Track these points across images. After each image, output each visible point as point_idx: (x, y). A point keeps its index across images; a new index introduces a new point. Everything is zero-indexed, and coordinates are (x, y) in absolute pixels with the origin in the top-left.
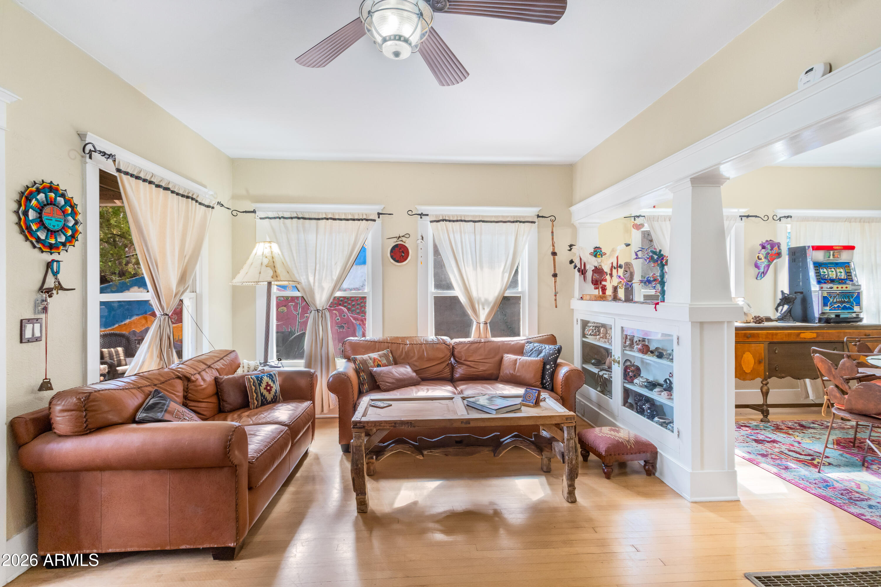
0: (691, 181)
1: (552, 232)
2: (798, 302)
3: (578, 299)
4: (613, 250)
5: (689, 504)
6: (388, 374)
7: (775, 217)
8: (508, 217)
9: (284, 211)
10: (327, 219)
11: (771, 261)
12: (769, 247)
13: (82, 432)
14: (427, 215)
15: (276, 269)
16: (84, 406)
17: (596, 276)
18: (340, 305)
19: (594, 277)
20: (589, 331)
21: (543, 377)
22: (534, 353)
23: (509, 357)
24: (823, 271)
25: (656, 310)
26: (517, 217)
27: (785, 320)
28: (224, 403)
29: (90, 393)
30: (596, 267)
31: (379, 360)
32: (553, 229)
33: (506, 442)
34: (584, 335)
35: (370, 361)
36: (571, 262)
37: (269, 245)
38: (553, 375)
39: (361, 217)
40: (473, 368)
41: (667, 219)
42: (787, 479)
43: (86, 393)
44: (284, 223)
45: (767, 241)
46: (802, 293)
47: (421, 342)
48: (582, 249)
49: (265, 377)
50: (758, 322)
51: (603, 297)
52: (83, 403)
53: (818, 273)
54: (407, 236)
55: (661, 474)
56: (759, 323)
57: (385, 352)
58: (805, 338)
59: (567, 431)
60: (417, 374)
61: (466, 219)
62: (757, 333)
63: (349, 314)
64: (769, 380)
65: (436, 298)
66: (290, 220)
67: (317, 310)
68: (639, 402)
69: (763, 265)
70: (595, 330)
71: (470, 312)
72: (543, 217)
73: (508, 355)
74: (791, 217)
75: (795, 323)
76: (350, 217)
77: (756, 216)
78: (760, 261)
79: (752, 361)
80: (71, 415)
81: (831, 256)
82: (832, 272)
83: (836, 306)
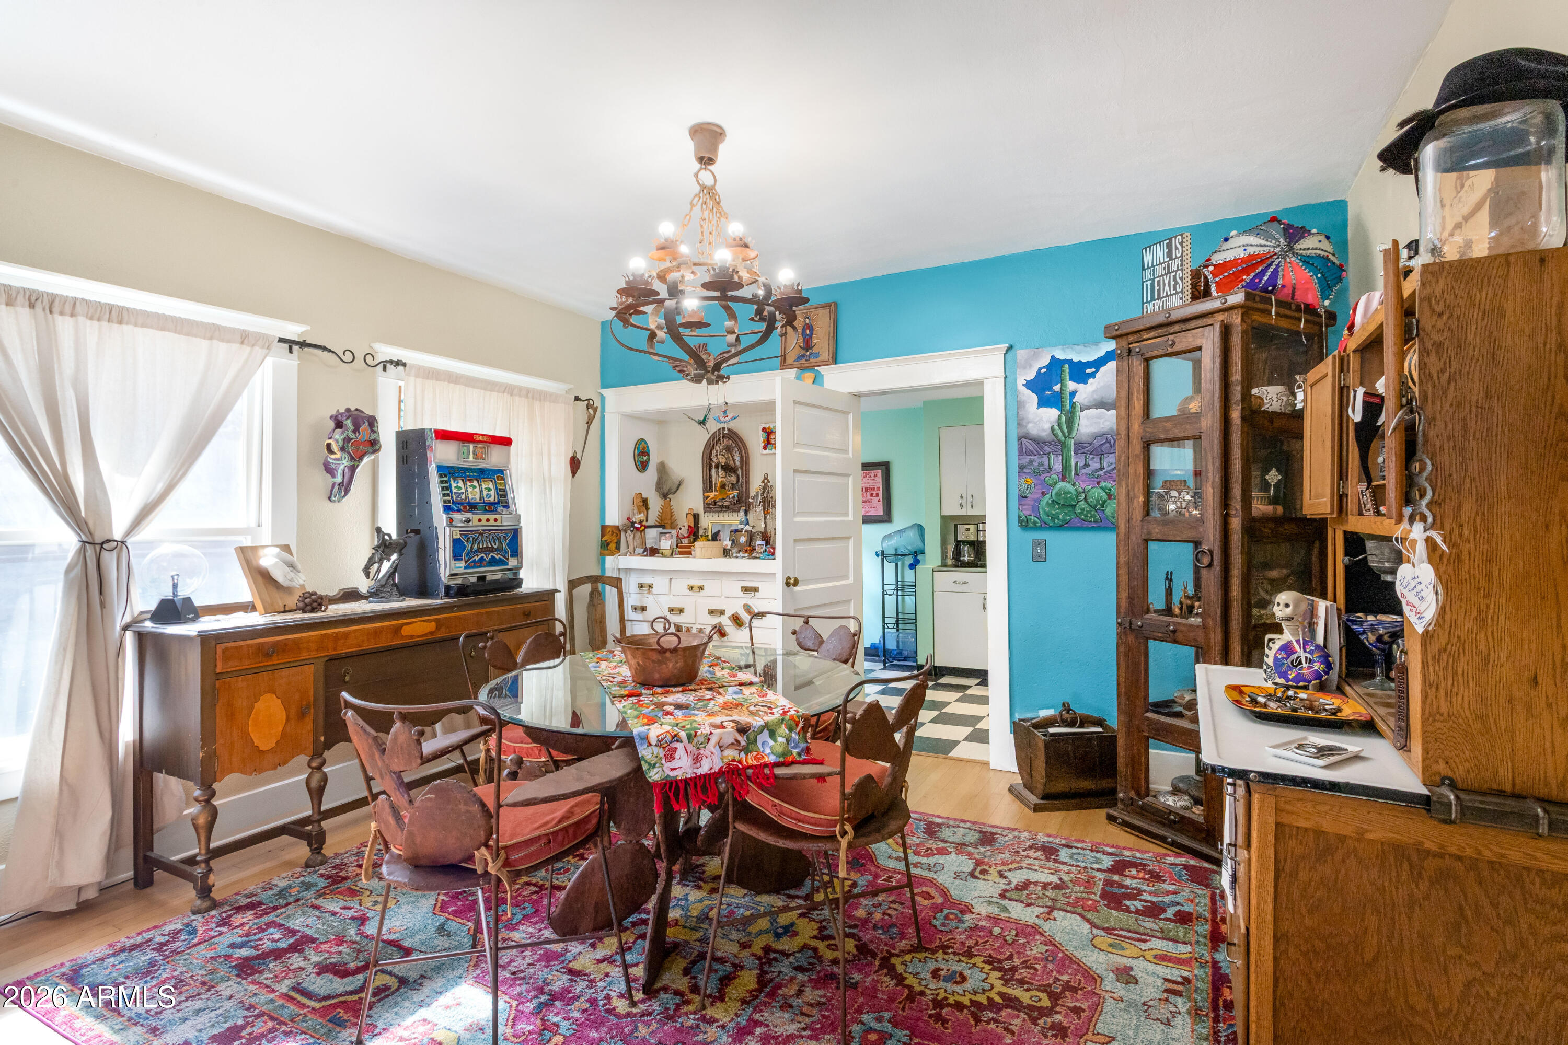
2: (411, 551)
7: (369, 358)
11: (357, 459)
12: (349, 423)
24: (457, 485)
27: (382, 595)
45: (348, 410)
46: (418, 532)
50: (309, 608)
53: (447, 488)
56: (313, 610)
58: (412, 637)
62: (293, 640)
64: (326, 754)
69: (342, 467)
74: (404, 365)
75: (404, 600)
77: (324, 348)
78: (333, 456)
79: (281, 715)
81: (471, 455)
82: (474, 487)
83: (477, 558)
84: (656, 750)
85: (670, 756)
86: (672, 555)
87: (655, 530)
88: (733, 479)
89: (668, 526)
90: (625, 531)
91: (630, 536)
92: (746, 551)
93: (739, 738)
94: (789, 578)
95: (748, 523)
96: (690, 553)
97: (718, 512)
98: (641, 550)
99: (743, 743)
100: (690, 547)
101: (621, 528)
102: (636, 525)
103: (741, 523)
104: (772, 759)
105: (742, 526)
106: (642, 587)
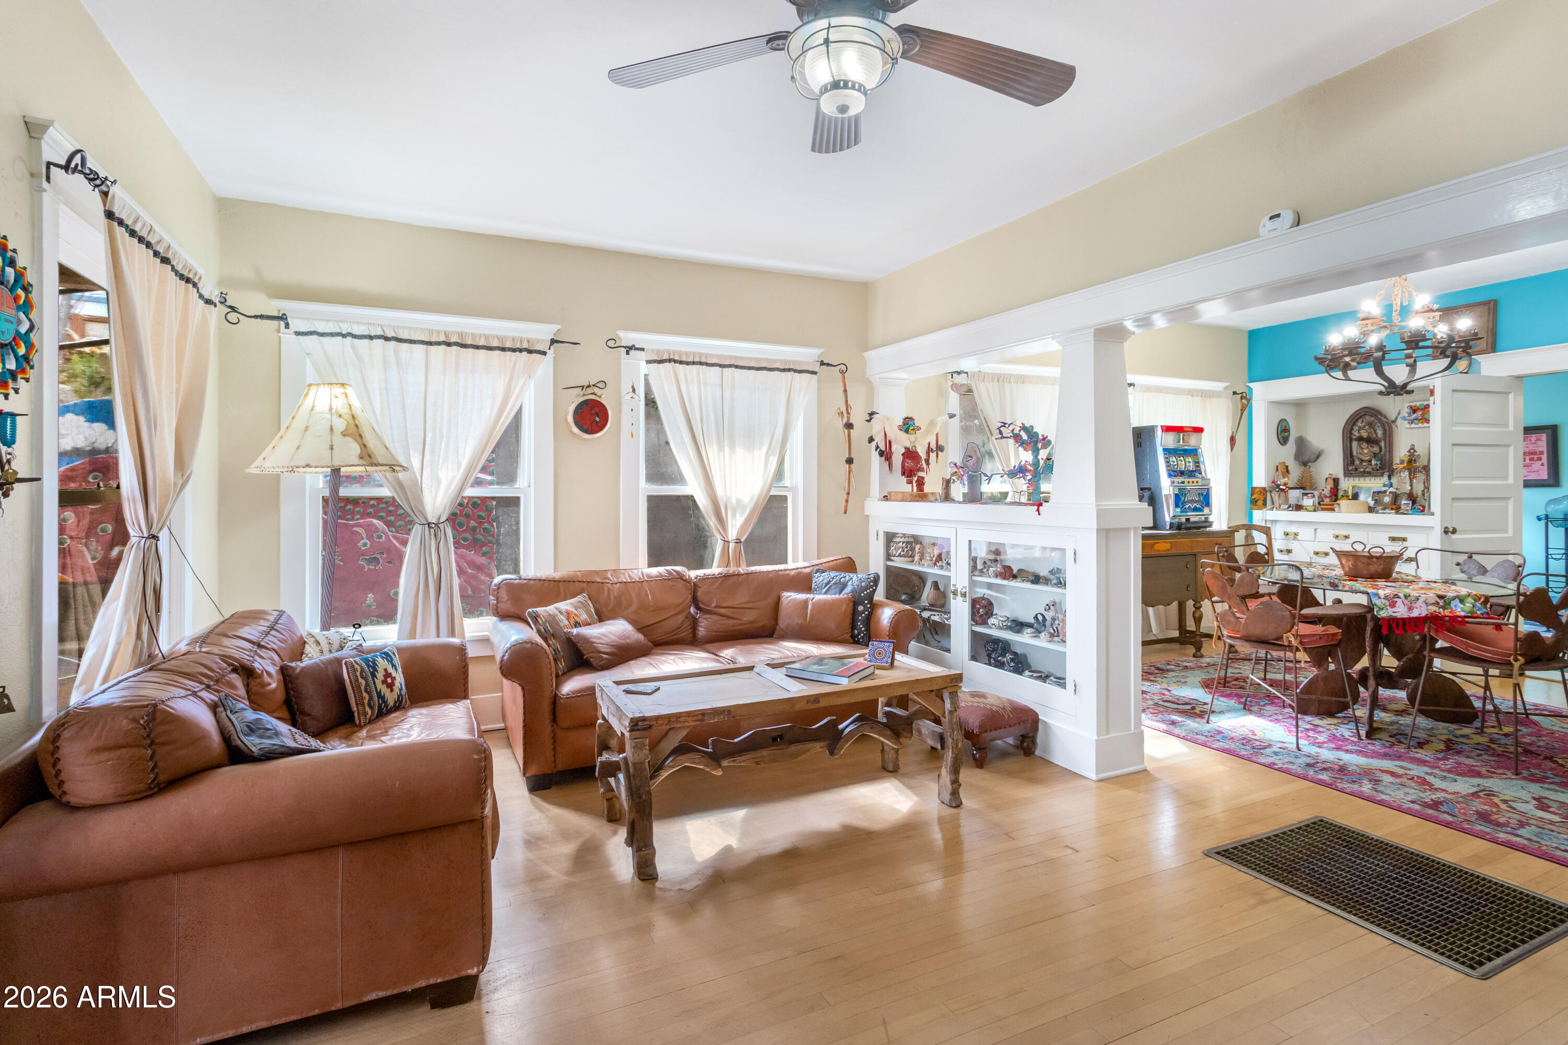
0: (1095, 333)
1: (845, 391)
3: (879, 500)
4: (932, 423)
5: (1094, 785)
6: (599, 638)
8: (776, 361)
9: (354, 322)
10: (449, 344)
13: (145, 791)
14: (643, 349)
15: (364, 440)
16: (148, 736)
17: (909, 464)
18: (369, 515)
19: (907, 465)
20: (897, 549)
21: (853, 626)
22: (833, 587)
23: (791, 597)
24: (1173, 460)
25: (1039, 514)
26: (790, 362)
28: (306, 718)
29: (155, 706)
30: (907, 449)
31: (575, 614)
32: (845, 386)
33: (848, 730)
34: (888, 557)
35: (562, 617)
36: (871, 440)
37: (341, 390)
38: (868, 621)
39: (518, 346)
40: (737, 619)
41: (996, 379)
42: (1182, 735)
43: (147, 706)
44: (353, 347)
46: (1149, 489)
47: (640, 578)
48: (888, 419)
49: (380, 659)
51: (921, 495)
52: (145, 729)
53: (1168, 462)
54: (601, 385)
55: (1046, 749)
57: (579, 598)
58: (1160, 551)
59: (951, 698)
60: (645, 635)
61: (709, 361)
63: (390, 533)
65: (651, 499)
66: (367, 341)
67: (429, 524)
68: (993, 651)
70: (907, 547)
71: (712, 522)
72: (828, 365)
73: (788, 594)
74: (1134, 385)
76: (495, 343)
80: (119, 758)
81: (1181, 440)
82: (1181, 461)
83: (1187, 506)
84: (1384, 601)
85: (1393, 605)
86: (1315, 511)
87: (1298, 491)
88: (1376, 449)
89: (1308, 488)
90: (1271, 492)
91: (1275, 495)
92: (1392, 509)
93: (1439, 601)
94: (1446, 528)
95: (1391, 486)
96: (1333, 510)
97: (1359, 476)
98: (1286, 507)
99: (1441, 604)
100: (1333, 505)
101: (1267, 489)
102: (1281, 487)
103: (1385, 486)
104: (1463, 614)
105: (1386, 488)
106: (1288, 534)
